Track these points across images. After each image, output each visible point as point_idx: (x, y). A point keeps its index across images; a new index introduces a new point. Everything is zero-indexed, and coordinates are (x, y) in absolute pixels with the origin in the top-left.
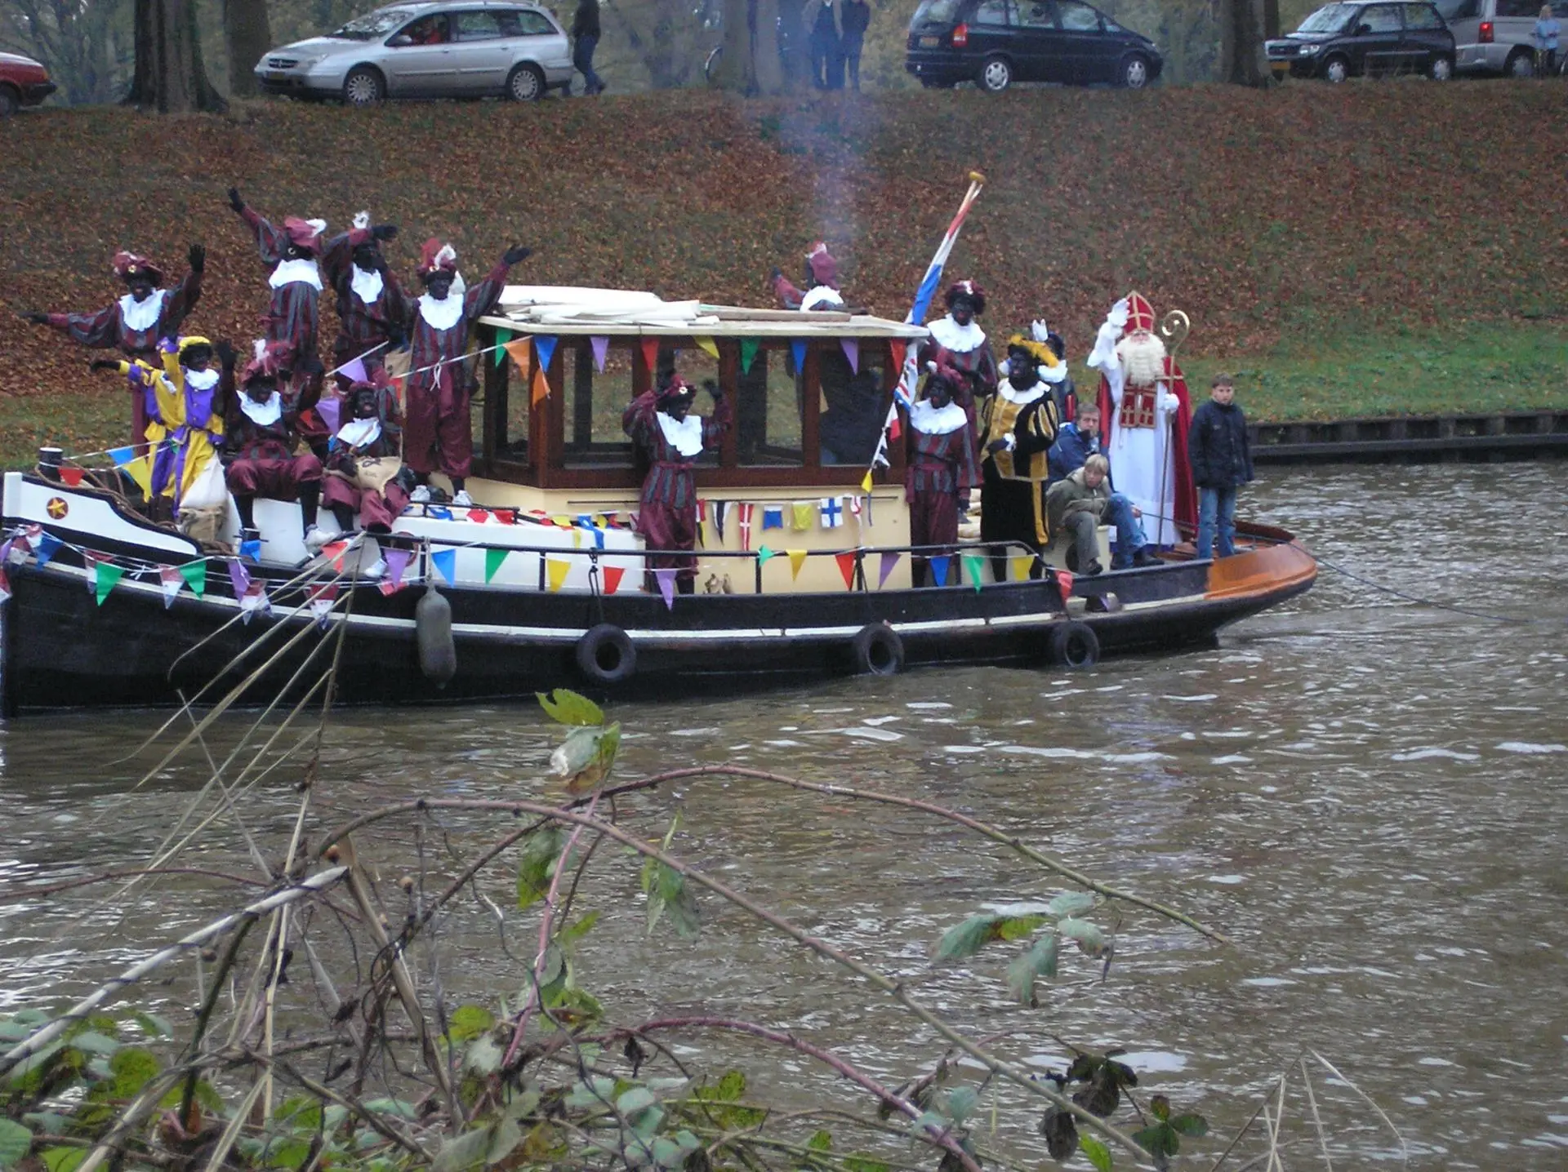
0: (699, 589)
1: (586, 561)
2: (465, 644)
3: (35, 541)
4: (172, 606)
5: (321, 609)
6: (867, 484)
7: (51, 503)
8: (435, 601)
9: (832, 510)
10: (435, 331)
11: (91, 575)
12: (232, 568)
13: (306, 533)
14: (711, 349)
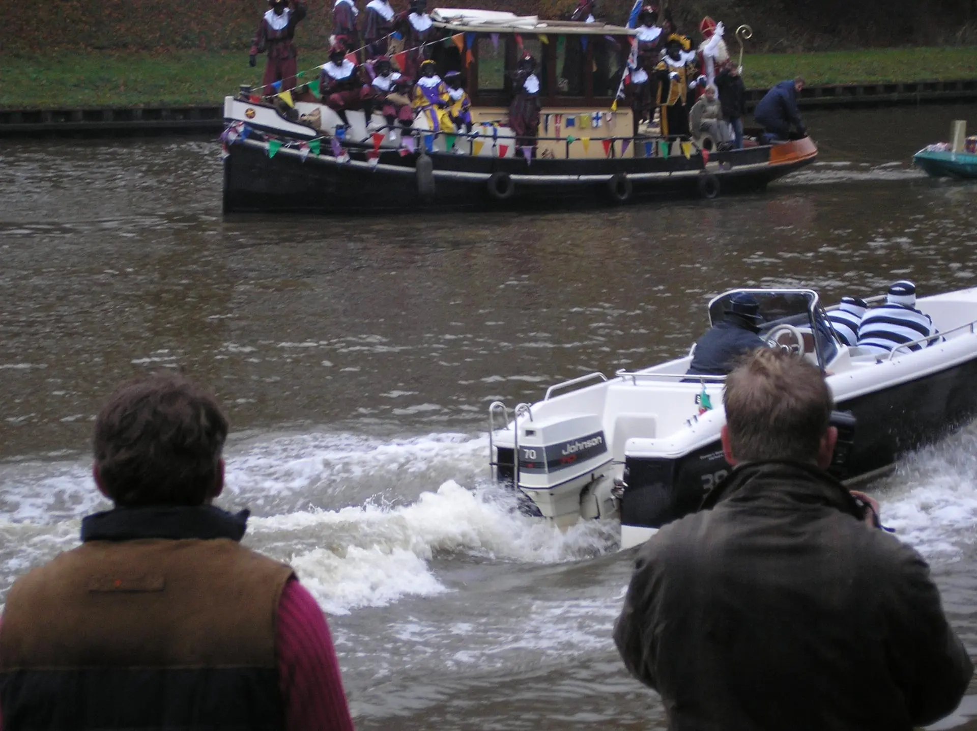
0: (539, 156)
1: (490, 141)
2: (439, 180)
3: (241, 129)
4: (306, 160)
5: (373, 162)
6: (614, 106)
7: (247, 111)
8: (425, 159)
9: (597, 118)
10: (418, 32)
11: (266, 145)
12: (332, 142)
13: (367, 125)
14: (545, 39)
